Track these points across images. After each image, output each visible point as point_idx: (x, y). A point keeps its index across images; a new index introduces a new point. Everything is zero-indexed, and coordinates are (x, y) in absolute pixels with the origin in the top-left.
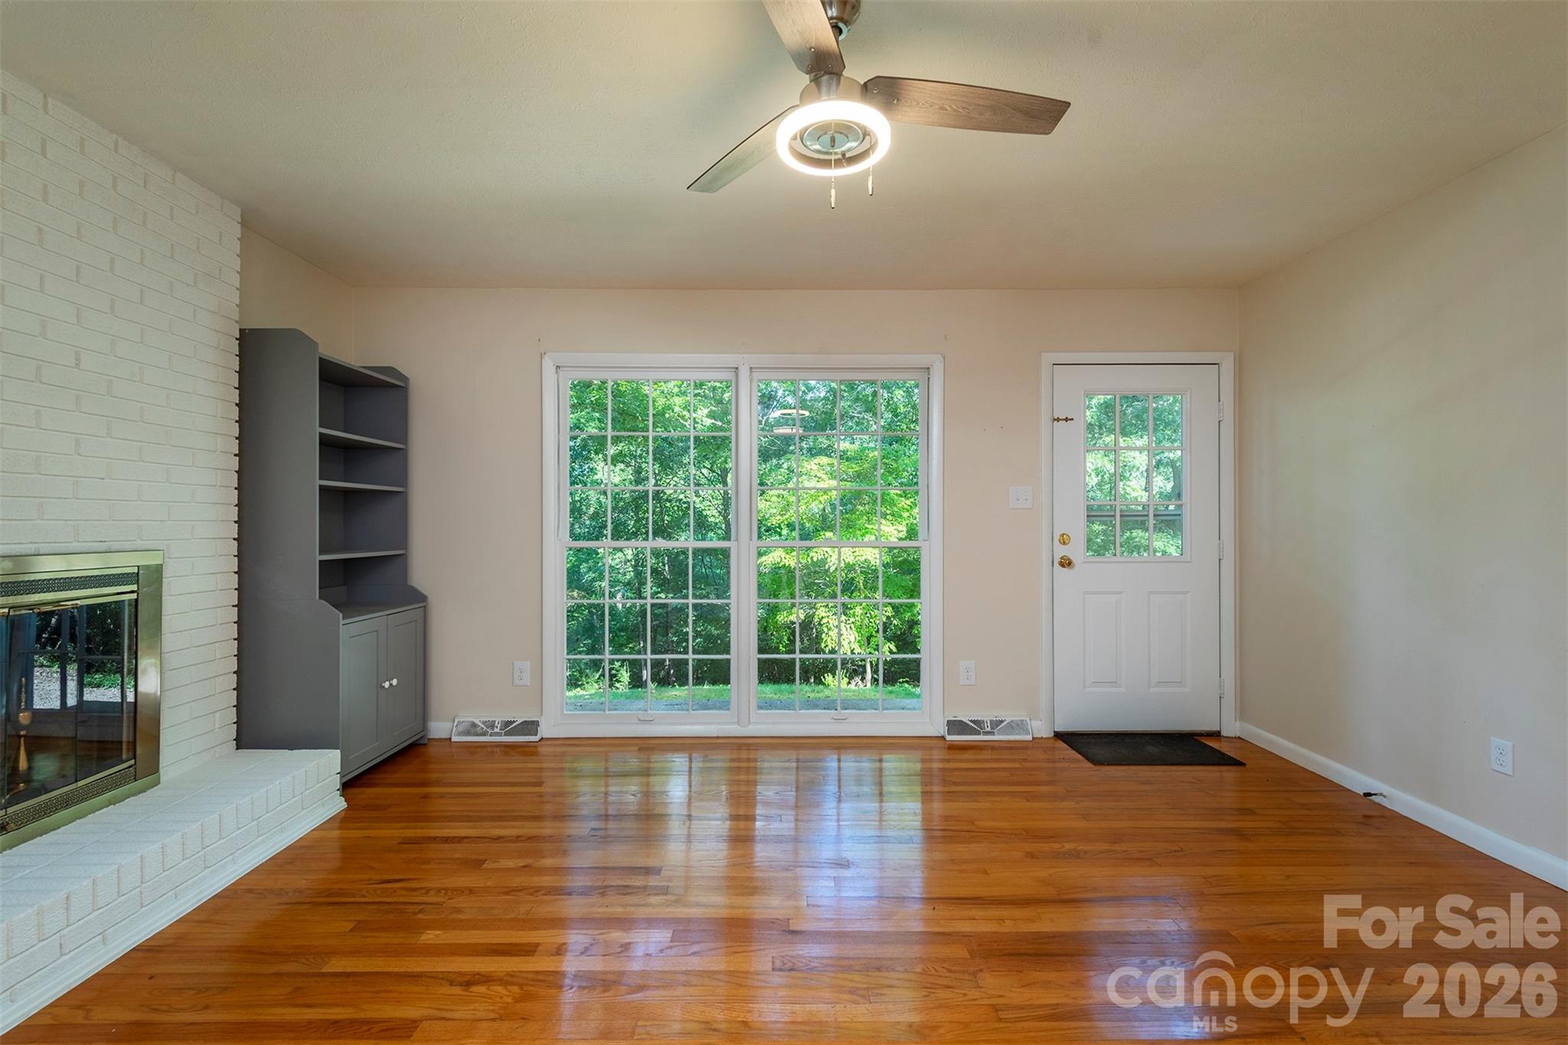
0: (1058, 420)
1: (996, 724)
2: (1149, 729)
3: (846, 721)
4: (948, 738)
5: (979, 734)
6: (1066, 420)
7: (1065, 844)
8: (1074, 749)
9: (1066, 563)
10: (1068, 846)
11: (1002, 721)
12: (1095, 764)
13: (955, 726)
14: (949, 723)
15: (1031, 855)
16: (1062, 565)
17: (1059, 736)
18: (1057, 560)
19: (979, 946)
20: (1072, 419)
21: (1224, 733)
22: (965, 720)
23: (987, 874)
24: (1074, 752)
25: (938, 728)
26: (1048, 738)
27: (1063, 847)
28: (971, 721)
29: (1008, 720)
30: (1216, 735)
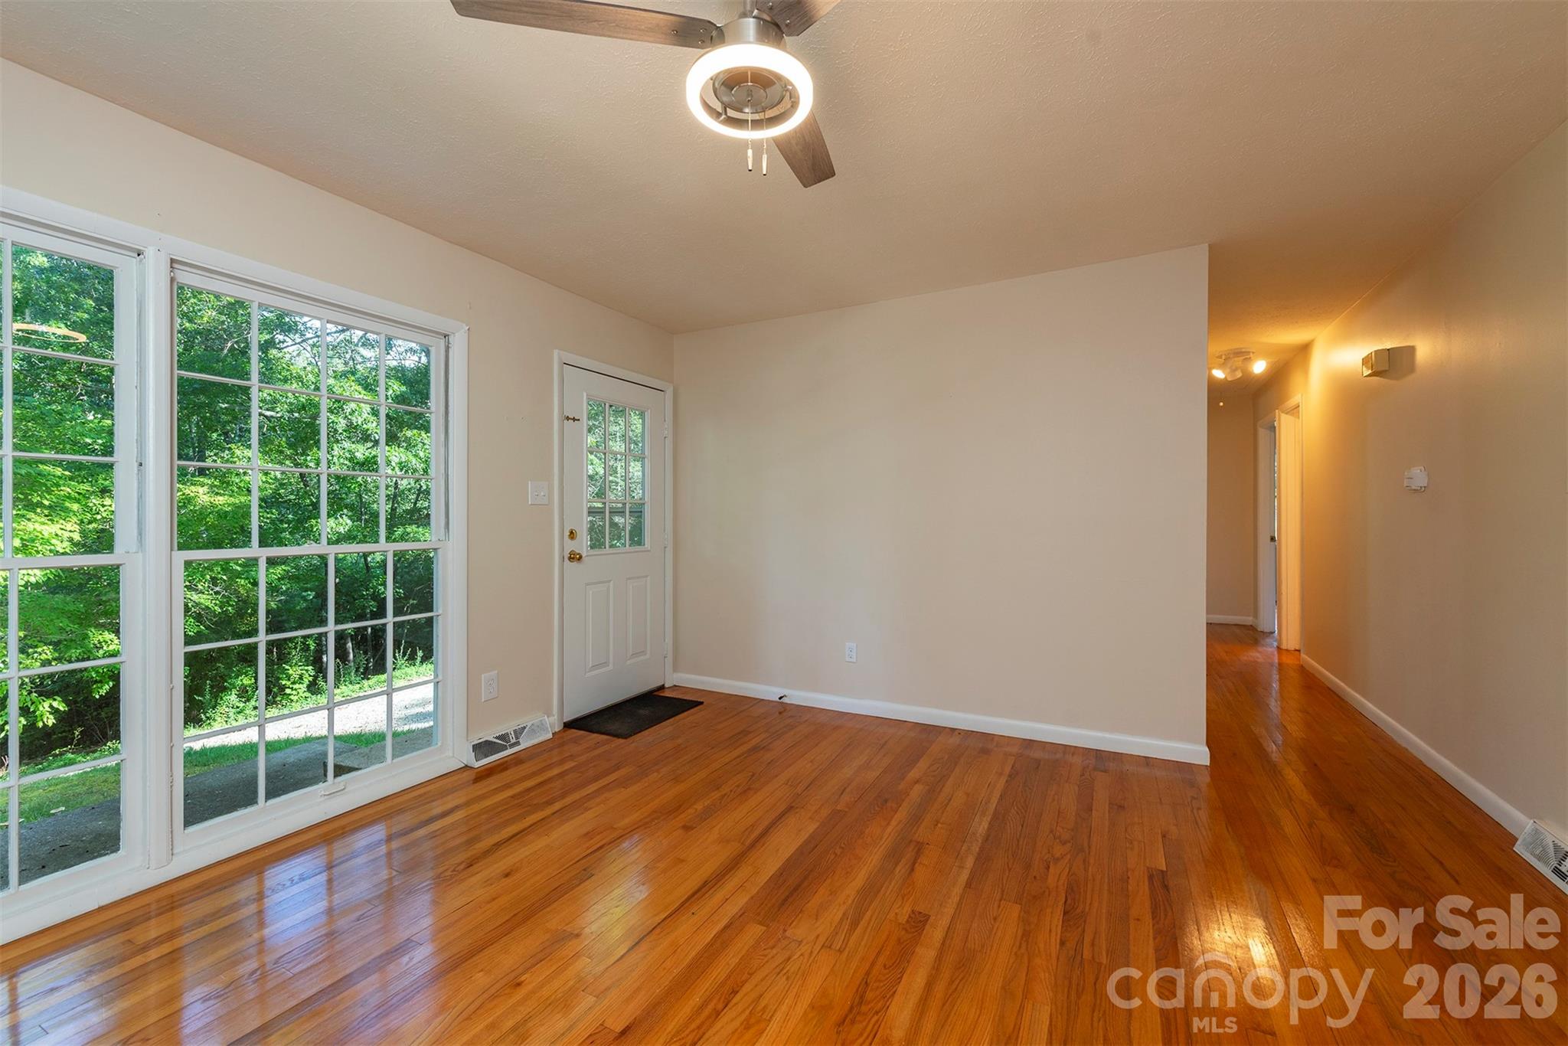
0: (568, 418)
1: (518, 733)
2: (628, 696)
3: (346, 790)
4: (477, 765)
5: (504, 748)
6: (574, 419)
7: (695, 806)
8: (594, 733)
9: (575, 557)
10: (699, 806)
11: (525, 728)
12: (626, 738)
13: (483, 748)
14: (476, 748)
15: (687, 828)
16: (570, 558)
17: (569, 725)
18: (567, 555)
19: (759, 914)
20: (579, 420)
21: (667, 686)
22: (491, 739)
23: (683, 861)
24: (595, 735)
25: (466, 756)
26: (559, 731)
27: (696, 809)
28: (497, 738)
29: (529, 725)
30: (662, 688)
